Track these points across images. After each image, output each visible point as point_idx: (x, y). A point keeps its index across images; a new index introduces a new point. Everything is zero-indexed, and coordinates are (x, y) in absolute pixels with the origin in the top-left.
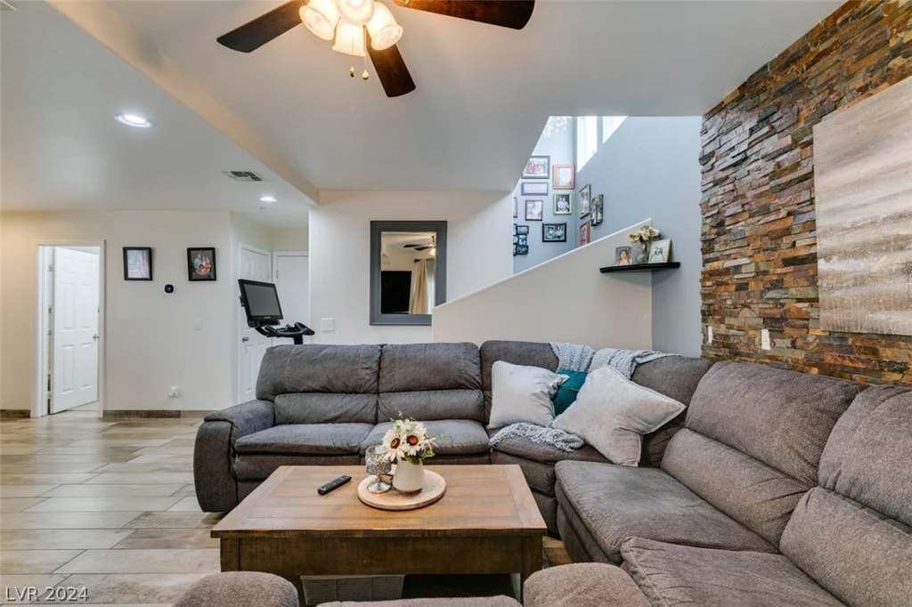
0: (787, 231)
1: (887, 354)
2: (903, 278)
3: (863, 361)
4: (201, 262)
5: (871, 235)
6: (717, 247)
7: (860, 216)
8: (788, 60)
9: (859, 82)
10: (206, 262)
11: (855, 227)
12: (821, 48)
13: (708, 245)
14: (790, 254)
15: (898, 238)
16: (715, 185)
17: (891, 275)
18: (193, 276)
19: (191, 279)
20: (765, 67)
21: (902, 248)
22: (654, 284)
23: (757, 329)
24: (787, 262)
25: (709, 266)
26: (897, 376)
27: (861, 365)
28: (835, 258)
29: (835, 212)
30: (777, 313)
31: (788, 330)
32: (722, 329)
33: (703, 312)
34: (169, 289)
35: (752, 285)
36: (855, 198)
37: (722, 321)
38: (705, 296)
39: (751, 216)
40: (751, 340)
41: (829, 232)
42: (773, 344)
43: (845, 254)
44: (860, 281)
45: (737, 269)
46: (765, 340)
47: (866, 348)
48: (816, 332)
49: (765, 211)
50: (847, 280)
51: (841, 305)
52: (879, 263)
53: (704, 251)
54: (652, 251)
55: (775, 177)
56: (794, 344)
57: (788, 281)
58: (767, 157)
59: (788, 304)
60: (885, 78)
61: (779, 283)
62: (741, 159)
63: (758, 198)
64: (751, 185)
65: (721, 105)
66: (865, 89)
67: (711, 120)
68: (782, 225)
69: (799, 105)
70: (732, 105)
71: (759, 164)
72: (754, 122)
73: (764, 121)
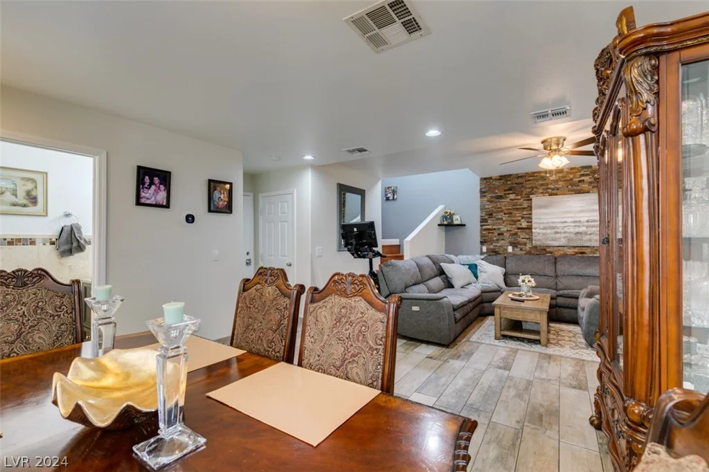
0: (519, 221)
1: (548, 250)
2: (554, 234)
3: (542, 252)
4: (220, 197)
5: (547, 225)
6: (489, 221)
7: (545, 221)
8: (518, 176)
9: (541, 191)
10: (224, 197)
11: (543, 223)
12: (530, 178)
13: (483, 221)
14: (520, 226)
16: (488, 201)
17: (551, 234)
18: (212, 208)
19: (210, 211)
20: (511, 175)
22: (446, 231)
23: (508, 246)
24: (518, 229)
25: (484, 227)
28: (537, 229)
29: (538, 219)
30: (515, 242)
31: (519, 246)
32: (492, 247)
33: (481, 242)
34: (190, 219)
35: (505, 234)
36: (543, 217)
37: (492, 244)
38: (481, 236)
39: (505, 214)
40: (506, 250)
41: (536, 223)
42: (513, 249)
43: (540, 229)
44: (544, 234)
45: (499, 229)
46: (510, 249)
47: (543, 249)
48: (529, 246)
49: (511, 213)
51: (539, 240)
52: (549, 231)
53: (481, 222)
54: (454, 219)
55: (515, 205)
56: (521, 250)
57: (519, 234)
58: (511, 200)
59: (519, 239)
60: (547, 192)
61: (516, 234)
62: (501, 197)
63: (507, 209)
64: (505, 206)
65: (491, 178)
66: (542, 193)
67: (485, 182)
68: (517, 219)
69: (522, 189)
70: (496, 180)
71: (508, 200)
72: (506, 188)
73: (510, 189)
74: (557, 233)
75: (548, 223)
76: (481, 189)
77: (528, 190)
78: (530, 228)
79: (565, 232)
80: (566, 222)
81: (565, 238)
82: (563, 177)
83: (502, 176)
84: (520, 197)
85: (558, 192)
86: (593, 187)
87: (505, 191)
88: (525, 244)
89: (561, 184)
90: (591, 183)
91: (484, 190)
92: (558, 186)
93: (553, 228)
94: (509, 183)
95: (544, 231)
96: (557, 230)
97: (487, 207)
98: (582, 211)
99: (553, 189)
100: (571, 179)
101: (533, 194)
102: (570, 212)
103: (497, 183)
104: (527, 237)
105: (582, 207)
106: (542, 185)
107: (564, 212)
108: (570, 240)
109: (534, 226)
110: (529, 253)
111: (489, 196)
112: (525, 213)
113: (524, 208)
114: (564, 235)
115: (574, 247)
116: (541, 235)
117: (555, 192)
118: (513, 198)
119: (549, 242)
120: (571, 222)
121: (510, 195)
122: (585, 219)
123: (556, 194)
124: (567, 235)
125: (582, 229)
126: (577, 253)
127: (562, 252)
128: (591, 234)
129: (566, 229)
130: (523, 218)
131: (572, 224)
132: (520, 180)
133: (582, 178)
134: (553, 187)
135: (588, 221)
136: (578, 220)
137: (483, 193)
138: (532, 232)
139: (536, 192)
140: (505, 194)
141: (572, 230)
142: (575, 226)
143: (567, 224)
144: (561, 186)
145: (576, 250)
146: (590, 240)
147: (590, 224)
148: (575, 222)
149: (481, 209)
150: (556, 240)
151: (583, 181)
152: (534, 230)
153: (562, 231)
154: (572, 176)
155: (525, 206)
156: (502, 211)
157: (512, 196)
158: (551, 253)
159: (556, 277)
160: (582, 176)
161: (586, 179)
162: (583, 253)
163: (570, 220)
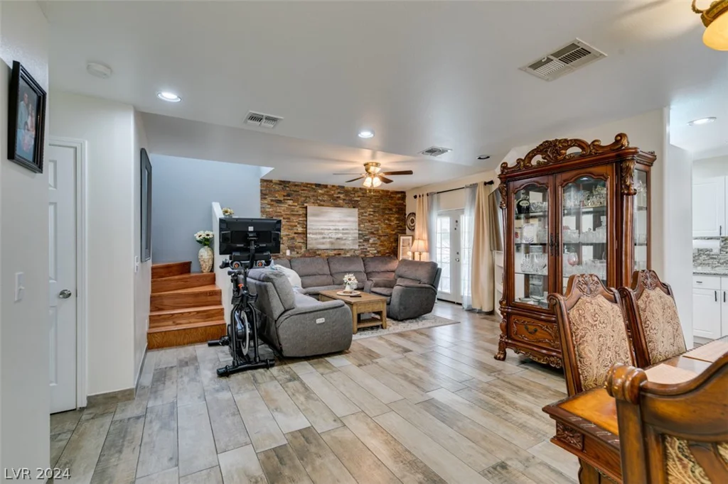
0: (296, 226)
1: (318, 253)
5: (317, 231)
7: (317, 227)
8: (295, 185)
9: (312, 201)
11: (315, 229)
12: (304, 188)
14: (296, 231)
15: (322, 233)
16: (269, 205)
17: (320, 238)
19: (11, 154)
20: (289, 182)
23: (286, 250)
24: (295, 233)
27: (313, 255)
29: (312, 225)
30: (293, 245)
31: (296, 250)
35: (284, 238)
39: (284, 219)
40: (285, 253)
41: (310, 229)
42: (291, 253)
43: (313, 234)
44: (316, 239)
46: (288, 253)
48: (304, 249)
49: (289, 218)
51: (312, 244)
52: (319, 236)
55: (293, 211)
56: (298, 253)
57: (296, 238)
58: (289, 205)
59: (296, 243)
60: (317, 203)
61: (293, 238)
62: (279, 202)
63: (286, 214)
64: (284, 211)
65: (271, 181)
66: (313, 203)
67: (265, 183)
68: (293, 224)
69: (299, 197)
70: (276, 184)
71: (286, 206)
72: (285, 194)
73: (288, 195)
74: (324, 238)
75: (318, 229)
76: (261, 190)
77: (303, 199)
78: (305, 233)
79: (329, 238)
80: (330, 229)
81: (329, 242)
82: (327, 192)
83: (281, 181)
84: (296, 204)
85: (324, 204)
86: (346, 203)
87: (284, 196)
88: (300, 248)
89: (326, 198)
90: (344, 200)
91: (264, 192)
92: (324, 199)
94: (288, 189)
95: (316, 236)
96: (324, 236)
97: (268, 210)
98: (339, 222)
99: (321, 201)
100: (333, 195)
101: (306, 203)
102: (332, 221)
103: (277, 187)
104: (302, 241)
105: (340, 218)
106: (313, 196)
107: (329, 221)
108: (332, 243)
109: (308, 231)
110: (304, 256)
111: (269, 199)
112: (301, 219)
113: (300, 215)
114: (328, 240)
115: (335, 250)
116: (314, 240)
117: (322, 203)
118: (291, 204)
119: (318, 246)
120: (333, 230)
121: (289, 201)
122: (341, 228)
123: (323, 206)
124: (331, 240)
125: (340, 235)
126: (335, 254)
127: (327, 254)
128: (345, 239)
129: (330, 235)
130: (299, 223)
132: (296, 188)
133: (339, 195)
134: (321, 199)
135: (343, 229)
136: (337, 228)
137: (263, 196)
138: (306, 237)
139: (309, 201)
140: (284, 200)
141: (334, 236)
142: (336, 233)
143: (330, 231)
145: (335, 252)
146: (345, 244)
147: (344, 231)
148: (336, 230)
149: (261, 212)
151: (340, 197)
152: (308, 235)
153: (328, 236)
154: (333, 192)
155: (301, 213)
156: (282, 216)
157: (290, 202)
158: (319, 255)
159: (331, 275)
160: (339, 193)
161: (342, 196)
162: (339, 254)
163: (331, 228)
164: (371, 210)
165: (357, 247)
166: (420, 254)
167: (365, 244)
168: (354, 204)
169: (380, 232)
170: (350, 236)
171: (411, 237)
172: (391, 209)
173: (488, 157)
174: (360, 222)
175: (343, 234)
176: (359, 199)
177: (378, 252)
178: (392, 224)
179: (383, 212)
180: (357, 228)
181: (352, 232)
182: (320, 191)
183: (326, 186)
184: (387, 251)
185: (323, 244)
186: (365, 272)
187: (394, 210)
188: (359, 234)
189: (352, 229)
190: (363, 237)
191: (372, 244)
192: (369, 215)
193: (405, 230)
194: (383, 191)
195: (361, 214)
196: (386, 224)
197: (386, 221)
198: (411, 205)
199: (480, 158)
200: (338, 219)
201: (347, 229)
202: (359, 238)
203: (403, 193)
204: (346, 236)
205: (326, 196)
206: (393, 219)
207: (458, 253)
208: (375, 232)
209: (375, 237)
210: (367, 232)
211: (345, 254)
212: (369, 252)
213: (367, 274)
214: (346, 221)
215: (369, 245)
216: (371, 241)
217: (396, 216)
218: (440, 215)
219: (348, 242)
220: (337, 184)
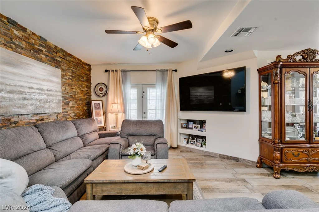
1: (13, 120)
2: (22, 101)
3: (5, 123)
5: (15, 89)
7: (12, 83)
11: (10, 85)
15: (21, 91)
21: (22, 94)
26: (14, 125)
27: (5, 125)
28: (3, 92)
36: (11, 77)
44: (11, 100)
47: (7, 119)
50: (7, 99)
52: (16, 96)
60: (11, 47)
66: (5, 45)
74: (25, 99)
79: (32, 99)
80: (32, 88)
81: (31, 105)
82: (26, 38)
85: (23, 51)
86: (48, 60)
89: (24, 44)
90: (46, 55)
92: (21, 45)
93: (21, 93)
95: (11, 96)
96: (25, 96)
98: (43, 80)
99: (17, 46)
100: (33, 44)
102: (36, 78)
105: (44, 76)
107: (32, 77)
114: (31, 102)
115: (37, 114)
119: (17, 110)
120: (36, 89)
122: (45, 88)
124: (33, 101)
125: (44, 97)
126: (37, 120)
127: (26, 121)
128: (49, 102)
129: (32, 96)
131: (38, 91)
133: (40, 48)
134: (17, 43)
135: (47, 90)
136: (41, 87)
141: (37, 97)
142: (40, 93)
143: (32, 91)
144: (24, 47)
145: (38, 117)
146: (49, 107)
147: (49, 92)
148: (39, 89)
150: (24, 107)
151: (42, 50)
153: (29, 97)
154: (33, 41)
158: (15, 123)
159: (48, 147)
160: (41, 45)
161: (44, 50)
162: (42, 120)
163: (35, 86)
164: (70, 74)
165: (60, 110)
166: (116, 115)
167: (66, 107)
168: (57, 64)
169: (77, 96)
170: (54, 98)
171: (101, 102)
172: (83, 77)
173: (232, 51)
174: (63, 84)
175: (48, 95)
176: (60, 60)
177: (76, 115)
178: (84, 90)
179: (79, 79)
180: (61, 91)
181: (56, 93)
182: (15, 32)
183: (24, 30)
184: (81, 114)
185: (25, 106)
186: (78, 136)
187: (85, 78)
188: (63, 97)
189: (56, 91)
190: (65, 101)
191: (71, 107)
192: (69, 79)
193: (91, 96)
194: (78, 59)
195: (63, 76)
196: (80, 90)
197: (80, 87)
198: (97, 77)
199: (226, 51)
200: (42, 77)
201: (51, 91)
202: (63, 101)
203: (90, 66)
204: (51, 98)
205: (24, 43)
206: (84, 85)
207: (145, 113)
208: (73, 96)
209: (73, 101)
210: (68, 96)
211: (48, 118)
212: (69, 115)
213: (81, 137)
214: (51, 81)
215: (69, 109)
216: (71, 105)
217: (86, 84)
218: (133, 87)
219: (53, 105)
220: (38, 34)
